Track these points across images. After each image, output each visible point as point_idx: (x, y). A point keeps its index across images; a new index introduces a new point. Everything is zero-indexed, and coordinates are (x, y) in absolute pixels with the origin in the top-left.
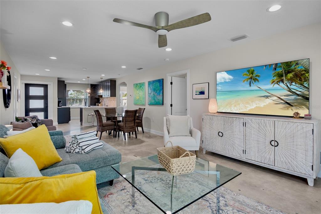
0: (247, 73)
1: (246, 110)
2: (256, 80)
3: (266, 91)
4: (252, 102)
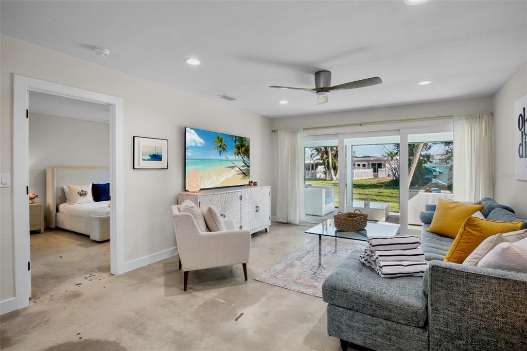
0: (217, 140)
1: (218, 183)
2: (224, 149)
3: (232, 161)
4: (223, 173)
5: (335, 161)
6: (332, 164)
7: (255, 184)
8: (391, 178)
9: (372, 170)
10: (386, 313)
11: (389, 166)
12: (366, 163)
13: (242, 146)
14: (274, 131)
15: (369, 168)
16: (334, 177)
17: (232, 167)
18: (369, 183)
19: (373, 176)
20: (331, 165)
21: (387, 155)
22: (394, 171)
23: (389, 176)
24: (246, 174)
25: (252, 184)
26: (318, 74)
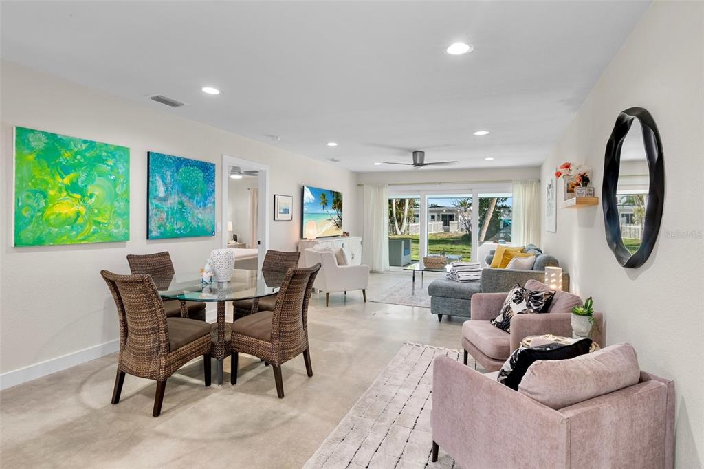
0: (322, 196)
2: (326, 204)
3: (330, 214)
4: (324, 225)
5: (399, 211)
6: (397, 215)
7: (348, 234)
8: (464, 233)
9: (443, 222)
10: (462, 296)
11: (462, 219)
12: (435, 214)
13: (338, 201)
14: (360, 185)
15: (438, 220)
16: (398, 230)
17: (330, 220)
18: (439, 238)
19: (443, 231)
20: (395, 216)
21: (459, 204)
22: (467, 224)
23: (462, 230)
24: (339, 225)
25: (346, 234)
26: (415, 153)
